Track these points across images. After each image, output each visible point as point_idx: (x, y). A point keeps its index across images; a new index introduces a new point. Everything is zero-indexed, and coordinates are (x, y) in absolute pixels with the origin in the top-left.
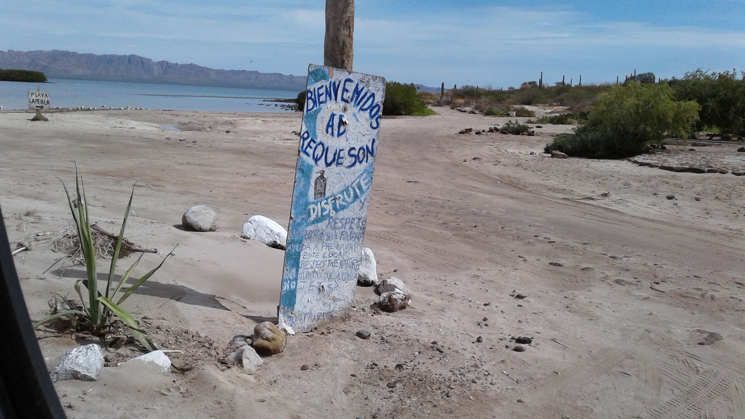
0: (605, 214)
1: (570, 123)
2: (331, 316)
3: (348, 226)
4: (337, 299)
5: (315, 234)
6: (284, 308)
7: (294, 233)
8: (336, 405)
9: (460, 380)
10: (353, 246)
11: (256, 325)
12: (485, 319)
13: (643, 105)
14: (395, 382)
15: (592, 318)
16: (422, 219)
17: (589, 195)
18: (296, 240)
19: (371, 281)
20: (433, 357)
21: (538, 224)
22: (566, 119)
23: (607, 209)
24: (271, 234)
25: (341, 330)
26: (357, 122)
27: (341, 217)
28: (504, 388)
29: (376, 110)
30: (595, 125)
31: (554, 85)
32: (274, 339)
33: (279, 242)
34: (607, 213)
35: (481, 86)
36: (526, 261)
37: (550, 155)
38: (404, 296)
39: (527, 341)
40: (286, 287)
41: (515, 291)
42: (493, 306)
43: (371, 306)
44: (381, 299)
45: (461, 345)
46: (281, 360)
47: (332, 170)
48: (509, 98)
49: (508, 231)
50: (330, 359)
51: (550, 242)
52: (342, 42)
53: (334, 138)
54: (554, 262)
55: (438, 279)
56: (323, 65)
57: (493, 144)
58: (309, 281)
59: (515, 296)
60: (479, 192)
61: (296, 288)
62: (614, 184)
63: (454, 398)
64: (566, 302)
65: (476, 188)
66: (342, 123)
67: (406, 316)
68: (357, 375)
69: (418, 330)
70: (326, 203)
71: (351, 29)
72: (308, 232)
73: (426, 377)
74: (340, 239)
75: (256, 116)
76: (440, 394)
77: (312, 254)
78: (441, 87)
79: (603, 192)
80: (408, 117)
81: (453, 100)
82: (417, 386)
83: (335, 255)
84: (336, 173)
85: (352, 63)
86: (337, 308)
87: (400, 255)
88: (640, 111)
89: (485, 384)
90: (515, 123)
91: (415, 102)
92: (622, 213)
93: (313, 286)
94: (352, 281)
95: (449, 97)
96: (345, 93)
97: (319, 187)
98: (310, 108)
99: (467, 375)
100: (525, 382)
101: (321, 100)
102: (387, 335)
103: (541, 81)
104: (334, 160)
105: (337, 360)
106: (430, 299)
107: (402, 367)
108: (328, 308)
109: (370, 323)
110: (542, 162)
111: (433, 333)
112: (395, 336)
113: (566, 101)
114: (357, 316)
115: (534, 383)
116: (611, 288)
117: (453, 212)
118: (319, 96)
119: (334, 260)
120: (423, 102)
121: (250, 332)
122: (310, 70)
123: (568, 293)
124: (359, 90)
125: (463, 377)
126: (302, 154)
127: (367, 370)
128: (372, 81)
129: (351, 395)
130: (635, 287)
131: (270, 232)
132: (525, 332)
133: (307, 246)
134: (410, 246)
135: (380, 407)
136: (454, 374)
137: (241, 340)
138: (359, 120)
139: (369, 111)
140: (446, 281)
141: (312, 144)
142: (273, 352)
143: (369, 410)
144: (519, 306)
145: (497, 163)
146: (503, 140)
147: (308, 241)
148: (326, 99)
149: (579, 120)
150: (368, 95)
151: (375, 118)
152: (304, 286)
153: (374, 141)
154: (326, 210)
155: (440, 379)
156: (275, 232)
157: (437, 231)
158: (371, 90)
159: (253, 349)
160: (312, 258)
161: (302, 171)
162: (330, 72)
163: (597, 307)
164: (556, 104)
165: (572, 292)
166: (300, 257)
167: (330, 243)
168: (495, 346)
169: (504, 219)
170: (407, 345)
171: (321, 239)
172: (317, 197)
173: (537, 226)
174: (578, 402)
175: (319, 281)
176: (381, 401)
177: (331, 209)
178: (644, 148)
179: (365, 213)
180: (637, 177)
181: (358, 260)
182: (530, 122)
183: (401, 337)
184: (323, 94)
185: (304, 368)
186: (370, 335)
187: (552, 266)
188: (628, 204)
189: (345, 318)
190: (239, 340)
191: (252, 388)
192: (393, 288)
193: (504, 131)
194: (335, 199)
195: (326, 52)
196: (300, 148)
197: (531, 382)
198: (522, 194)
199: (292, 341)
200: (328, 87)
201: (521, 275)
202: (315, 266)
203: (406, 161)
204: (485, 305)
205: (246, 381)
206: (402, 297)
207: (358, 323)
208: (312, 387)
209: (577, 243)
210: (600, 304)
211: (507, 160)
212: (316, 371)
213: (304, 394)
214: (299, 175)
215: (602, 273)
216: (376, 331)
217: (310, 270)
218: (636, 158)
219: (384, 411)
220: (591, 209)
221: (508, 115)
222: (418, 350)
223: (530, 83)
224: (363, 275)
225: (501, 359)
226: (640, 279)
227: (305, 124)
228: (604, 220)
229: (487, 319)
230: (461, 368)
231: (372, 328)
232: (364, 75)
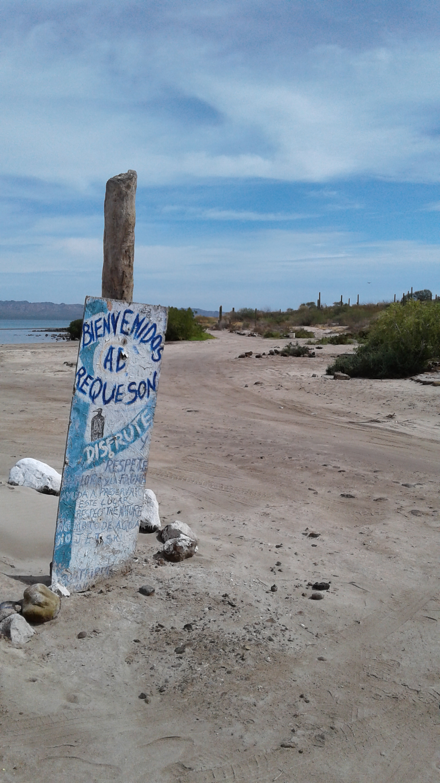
0: (392, 437)
1: (350, 343)
2: (110, 571)
3: (128, 468)
4: (117, 551)
5: (92, 479)
6: (57, 566)
7: (69, 480)
8: (118, 678)
9: (255, 639)
10: (135, 490)
11: (26, 588)
12: (278, 564)
13: (424, 323)
14: (184, 646)
15: (391, 556)
16: (205, 451)
17: (375, 417)
18: (71, 487)
19: (153, 527)
20: (224, 613)
21: (326, 452)
22: (346, 339)
23: (393, 431)
24: (42, 479)
25: (122, 587)
26: (137, 355)
27: (120, 458)
28: (303, 645)
29: (157, 341)
30: (377, 345)
31: (332, 305)
32: (46, 604)
33: (50, 487)
34: (394, 436)
35: (259, 309)
36: (317, 494)
37: (332, 377)
38: (191, 543)
39: (324, 587)
40: (60, 541)
41: (307, 529)
42: (285, 549)
43: (154, 555)
44: (166, 548)
45: (254, 596)
46: (54, 627)
47: (110, 408)
48: (287, 319)
49: (295, 462)
50: (110, 622)
51: (340, 471)
52: (121, 272)
53: (113, 373)
54: (346, 493)
55: (226, 519)
56: (101, 297)
57: (274, 367)
58: (85, 534)
59: (308, 535)
60: (262, 419)
61: (71, 542)
62: (399, 405)
63: (249, 661)
64: (362, 538)
65: (260, 414)
66: (121, 356)
67: (193, 566)
68: (141, 641)
69: (207, 581)
70: (105, 444)
71: (131, 259)
72: (84, 477)
73: (218, 637)
74: (120, 483)
75: (25, 347)
76: (234, 657)
77: (89, 502)
78: (219, 311)
79: (388, 414)
80: (185, 342)
81: (231, 323)
82: (208, 649)
83: (115, 502)
84: (115, 411)
85: (132, 294)
86: (117, 561)
87: (183, 494)
88: (421, 329)
89: (283, 642)
90: (295, 345)
91: (193, 327)
92: (410, 435)
93: (90, 538)
94: (134, 529)
95: (227, 320)
96: (125, 325)
97: (96, 426)
98: (86, 342)
99: (262, 632)
100: (325, 636)
101: (98, 334)
102: (172, 589)
103: (319, 301)
104: (112, 396)
105: (118, 624)
106: (217, 543)
107: (191, 627)
108: (107, 562)
109: (154, 577)
110: (325, 385)
111: (223, 584)
112: (182, 591)
113: (345, 321)
114: (140, 569)
115: (336, 636)
116: (407, 520)
117: (237, 442)
118: (97, 329)
119: (113, 507)
120: (201, 326)
121: (19, 596)
122: (87, 303)
123: (363, 528)
124: (140, 321)
125: (258, 635)
126: (77, 392)
127: (152, 633)
128: (153, 311)
129: (135, 665)
130: (432, 518)
131: (40, 477)
132: (322, 576)
133: (83, 493)
134: (194, 482)
135: (168, 677)
136: (248, 632)
137: (9, 607)
138: (140, 352)
139: (150, 342)
140: (235, 521)
141: (89, 381)
142: (45, 618)
143: (156, 681)
144: (313, 546)
145: (280, 387)
146: (284, 362)
147: (85, 487)
148: (104, 332)
149: (359, 339)
150: (150, 326)
151: (156, 350)
152: (80, 539)
153: (155, 374)
154: (104, 451)
155: (233, 639)
156: (47, 476)
157: (222, 464)
158: (152, 321)
159: (23, 617)
160: (89, 506)
161: (77, 410)
162: (109, 303)
163: (395, 542)
164: (335, 324)
165: (367, 526)
166: (75, 506)
167: (109, 488)
168: (291, 595)
169: (290, 447)
170: (196, 600)
171: (99, 484)
172: (94, 438)
173: (325, 454)
174: (383, 655)
175: (97, 532)
176: (168, 670)
177: (110, 451)
178: (426, 367)
179: (147, 453)
180: (422, 397)
181: (140, 505)
182: (310, 343)
183: (189, 591)
184: (100, 327)
185: (81, 636)
186: (154, 591)
187: (344, 498)
188: (415, 426)
189: (126, 572)
190: (6, 608)
191: (21, 665)
192: (177, 533)
193: (284, 354)
194: (114, 439)
195: (104, 283)
196: (76, 386)
197: (332, 635)
198: (307, 419)
199: (68, 604)
200: (106, 319)
201: (312, 509)
202: (92, 516)
203: (186, 389)
204: (278, 547)
205: (14, 657)
206: (188, 544)
207: (140, 576)
208: (90, 659)
209: (368, 471)
210: (398, 538)
211: (289, 384)
212: (94, 639)
213: (81, 668)
214: (74, 415)
215: (397, 503)
216: (161, 585)
217: (87, 520)
218: (419, 377)
219: (172, 682)
220: (378, 433)
221: (288, 337)
222: (207, 605)
223: (308, 304)
224: (144, 520)
225: (299, 611)
226: (436, 509)
227: (82, 359)
228: (391, 444)
229: (280, 564)
230: (256, 624)
231: (156, 582)
232: (145, 305)
